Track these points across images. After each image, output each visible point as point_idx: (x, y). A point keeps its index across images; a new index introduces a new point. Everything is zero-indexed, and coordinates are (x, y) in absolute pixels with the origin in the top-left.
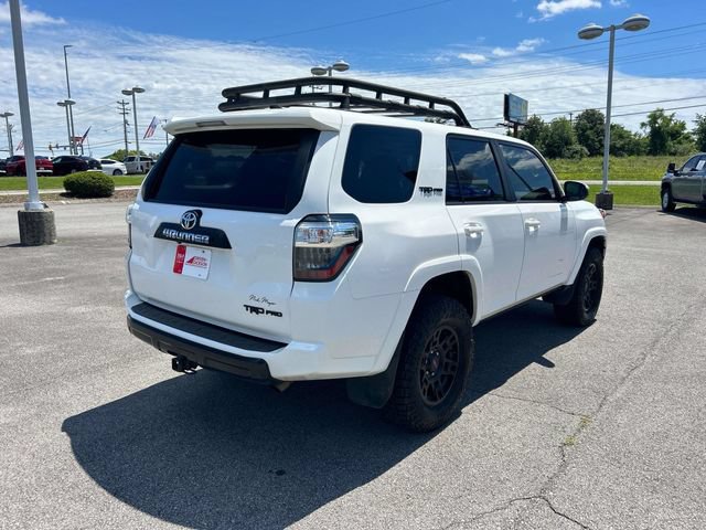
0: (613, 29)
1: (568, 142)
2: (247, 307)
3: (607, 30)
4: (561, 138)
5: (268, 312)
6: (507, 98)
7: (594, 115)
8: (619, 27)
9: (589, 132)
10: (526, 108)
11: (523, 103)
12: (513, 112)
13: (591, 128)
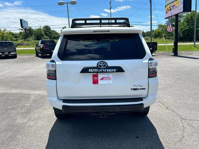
0: (67, 3)
1: (43, 36)
2: (132, 89)
3: (66, 3)
4: (40, 34)
5: (140, 89)
6: (21, 20)
7: (48, 27)
8: (69, 3)
9: (47, 32)
10: (28, 24)
11: (26, 22)
12: (24, 25)
13: (48, 31)
